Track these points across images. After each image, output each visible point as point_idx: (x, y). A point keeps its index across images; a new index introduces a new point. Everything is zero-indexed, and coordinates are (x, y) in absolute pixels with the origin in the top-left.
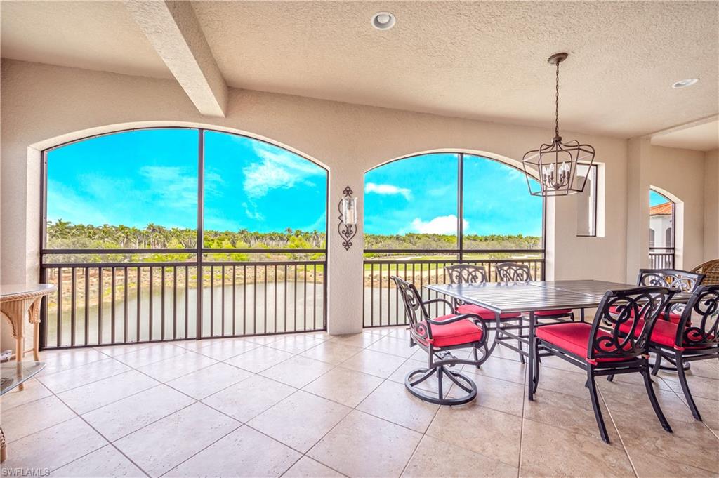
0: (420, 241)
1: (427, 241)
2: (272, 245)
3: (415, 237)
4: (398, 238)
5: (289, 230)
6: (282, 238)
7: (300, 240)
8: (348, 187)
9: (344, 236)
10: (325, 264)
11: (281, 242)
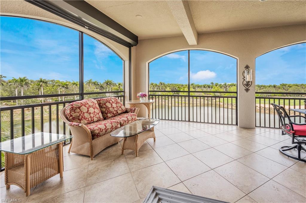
0: (291, 88)
1: (297, 88)
2: (205, 90)
3: (287, 86)
4: (275, 86)
5: (212, 83)
6: (209, 87)
7: (218, 88)
8: (247, 65)
9: (245, 86)
10: (237, 98)
11: (209, 89)
